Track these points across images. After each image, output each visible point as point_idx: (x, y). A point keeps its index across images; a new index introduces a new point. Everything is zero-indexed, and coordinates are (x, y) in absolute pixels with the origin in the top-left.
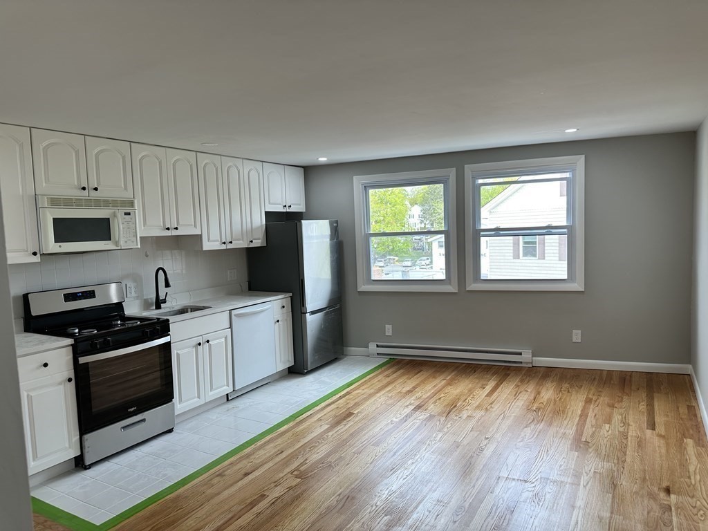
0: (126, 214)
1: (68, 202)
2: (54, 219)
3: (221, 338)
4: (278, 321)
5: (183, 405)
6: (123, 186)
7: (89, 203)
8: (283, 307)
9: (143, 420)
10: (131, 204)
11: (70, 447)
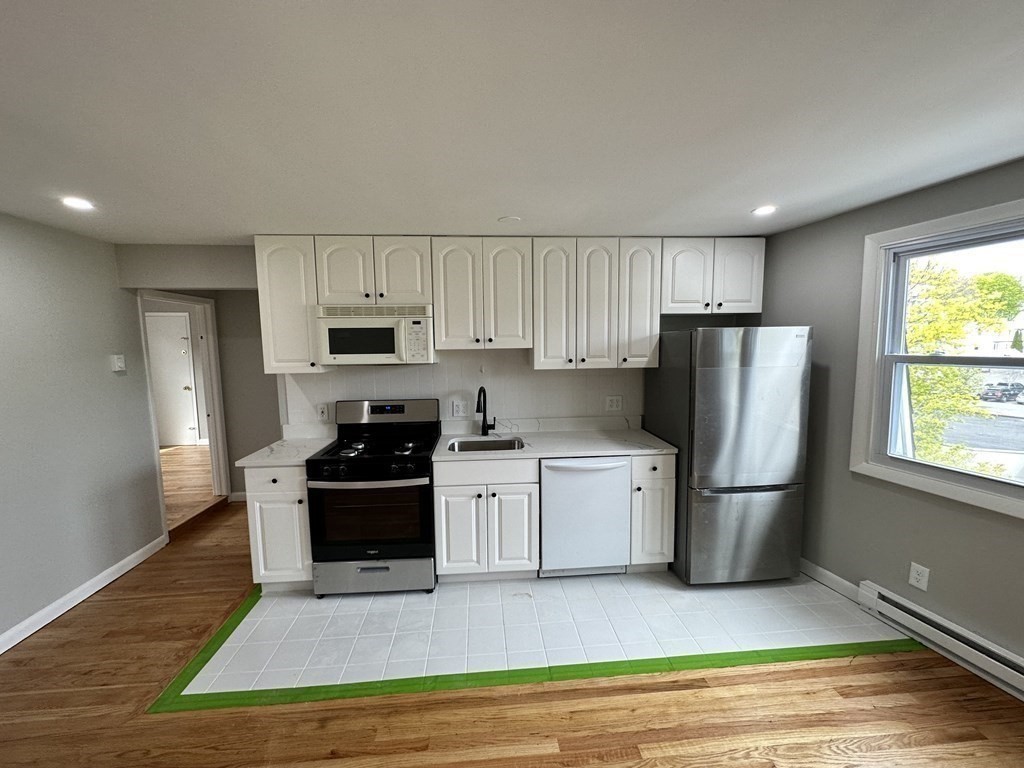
0: (414, 323)
1: (346, 311)
2: (331, 331)
3: (523, 493)
4: (639, 489)
5: (451, 565)
6: (420, 290)
7: (369, 312)
8: (655, 469)
9: (387, 568)
10: (423, 310)
11: (303, 569)
